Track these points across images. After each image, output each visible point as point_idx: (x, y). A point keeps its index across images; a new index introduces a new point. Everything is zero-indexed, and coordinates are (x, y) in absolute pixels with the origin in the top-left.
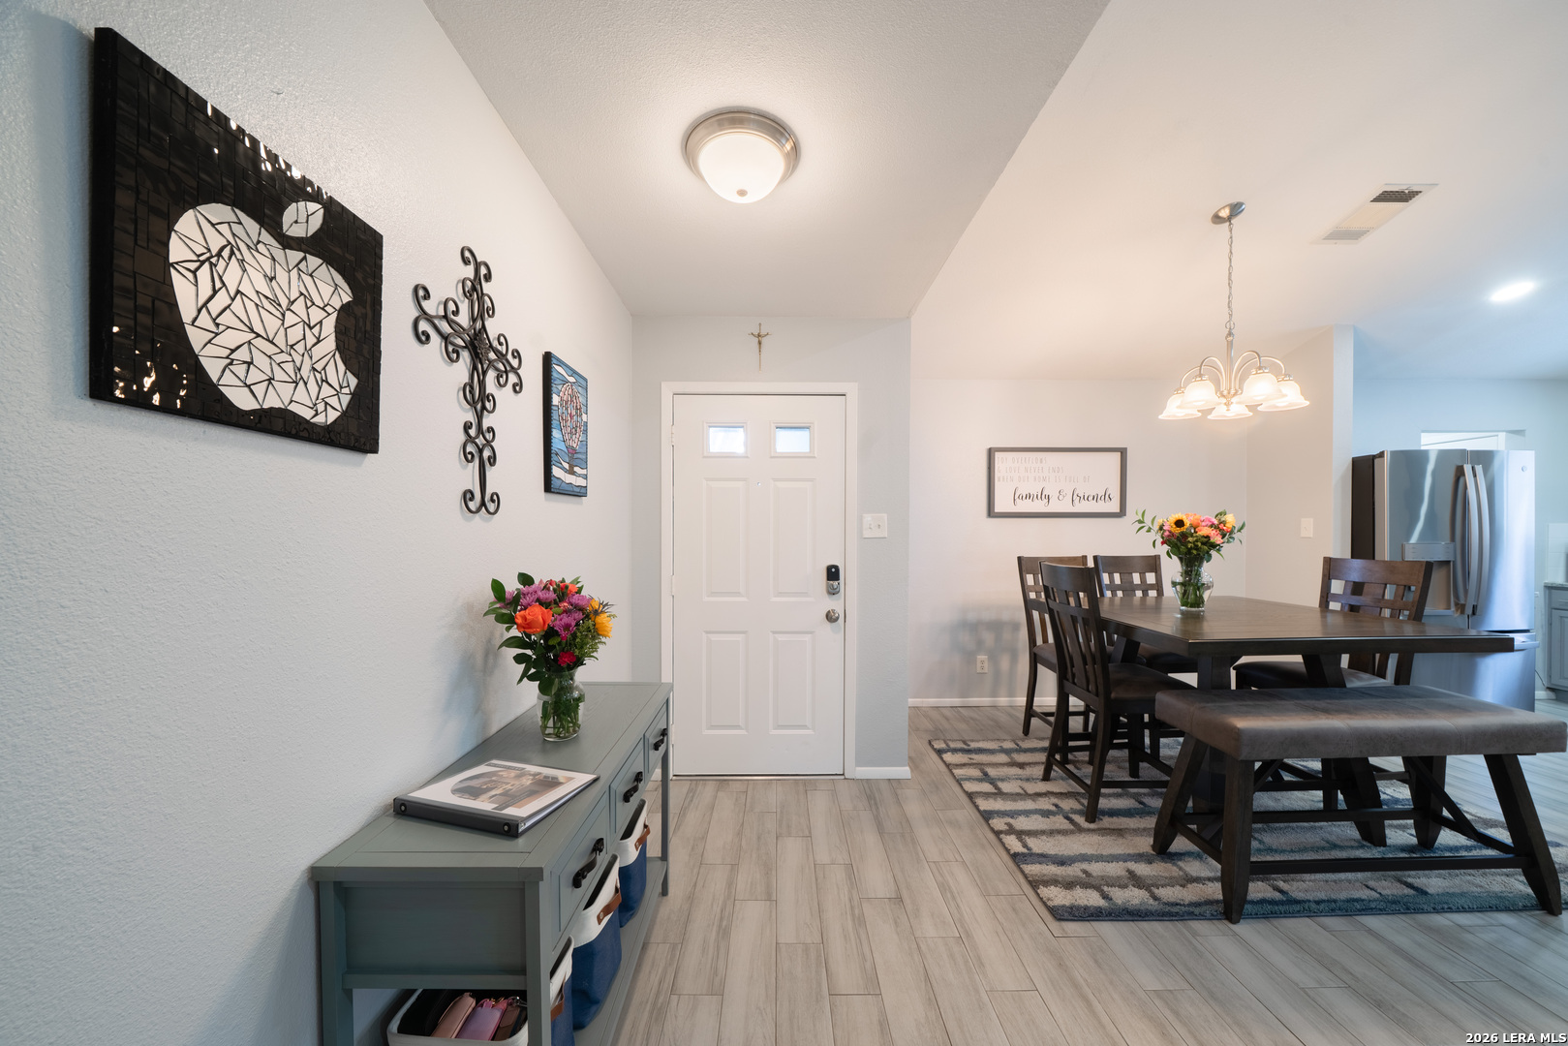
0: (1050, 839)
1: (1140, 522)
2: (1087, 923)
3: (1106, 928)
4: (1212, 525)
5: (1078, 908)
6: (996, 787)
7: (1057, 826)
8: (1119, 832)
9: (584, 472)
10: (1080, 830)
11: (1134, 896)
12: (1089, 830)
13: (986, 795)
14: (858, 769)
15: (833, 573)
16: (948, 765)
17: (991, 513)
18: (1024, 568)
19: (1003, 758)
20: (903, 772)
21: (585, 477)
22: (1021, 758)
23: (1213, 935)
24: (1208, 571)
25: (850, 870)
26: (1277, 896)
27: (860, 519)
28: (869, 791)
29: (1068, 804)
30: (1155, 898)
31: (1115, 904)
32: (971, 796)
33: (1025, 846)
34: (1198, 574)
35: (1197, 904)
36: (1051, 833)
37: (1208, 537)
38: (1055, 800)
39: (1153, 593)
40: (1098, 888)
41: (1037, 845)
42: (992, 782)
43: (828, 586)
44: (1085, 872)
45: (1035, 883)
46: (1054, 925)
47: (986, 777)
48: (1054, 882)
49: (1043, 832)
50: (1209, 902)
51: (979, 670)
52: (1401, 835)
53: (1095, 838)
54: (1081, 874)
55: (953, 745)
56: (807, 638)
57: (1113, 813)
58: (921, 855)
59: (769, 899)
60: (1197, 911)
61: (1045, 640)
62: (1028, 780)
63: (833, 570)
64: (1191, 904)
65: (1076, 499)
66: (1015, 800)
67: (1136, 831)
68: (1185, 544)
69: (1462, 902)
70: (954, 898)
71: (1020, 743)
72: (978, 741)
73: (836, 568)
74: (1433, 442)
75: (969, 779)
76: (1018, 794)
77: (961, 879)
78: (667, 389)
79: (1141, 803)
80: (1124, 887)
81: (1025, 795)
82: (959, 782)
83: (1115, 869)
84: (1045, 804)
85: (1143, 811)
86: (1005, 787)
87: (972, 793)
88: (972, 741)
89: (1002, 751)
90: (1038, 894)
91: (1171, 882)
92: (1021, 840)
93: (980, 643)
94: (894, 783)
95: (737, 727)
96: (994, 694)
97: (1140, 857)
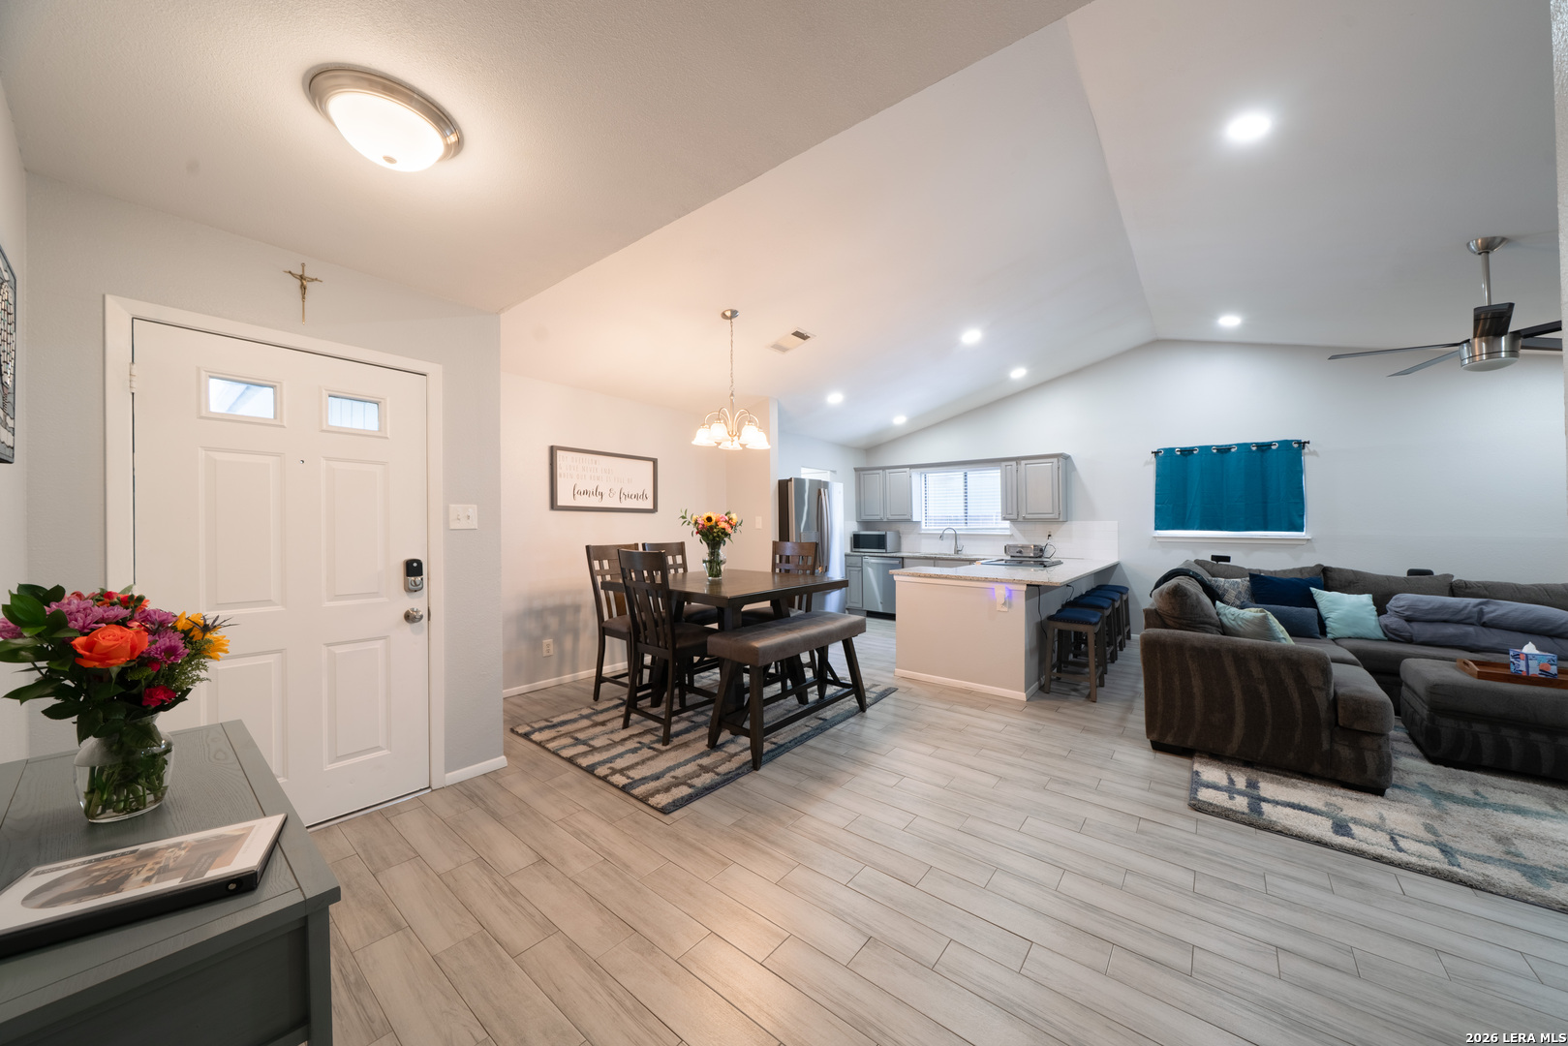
0: (644, 766)
1: (683, 517)
2: (685, 808)
3: (697, 805)
4: (726, 521)
5: (678, 800)
6: (590, 746)
7: (646, 756)
8: (686, 744)
9: (12, 423)
10: (661, 752)
11: (707, 779)
12: (667, 750)
13: (584, 754)
14: (450, 774)
15: (413, 568)
16: (539, 744)
17: (553, 505)
18: (592, 556)
19: (585, 723)
20: (500, 761)
21: (13, 432)
22: (600, 718)
23: (750, 781)
24: (723, 552)
25: (482, 862)
26: (773, 746)
27: (447, 510)
28: (467, 792)
29: (647, 739)
30: (718, 774)
31: (698, 788)
32: (570, 760)
33: (628, 778)
34: (718, 555)
35: (740, 768)
36: (643, 762)
37: (724, 529)
38: (638, 739)
39: (681, 571)
40: (685, 783)
41: (636, 774)
42: (584, 743)
43: (407, 583)
44: (674, 777)
45: (643, 800)
46: (666, 819)
47: (578, 742)
48: (658, 791)
49: (637, 764)
50: (745, 764)
51: (545, 654)
52: (813, 695)
53: (673, 754)
54: (672, 780)
55: (536, 726)
56: (379, 645)
57: (678, 734)
58: (547, 820)
59: (397, 928)
60: (740, 771)
61: (611, 616)
62: (612, 732)
63: (415, 565)
64: (737, 769)
65: (622, 497)
66: (608, 750)
67: (695, 740)
68: (712, 534)
69: (839, 718)
70: (588, 837)
71: (595, 707)
72: (558, 716)
73: (419, 563)
74: (808, 474)
75: (564, 747)
76: (608, 745)
77: (588, 822)
79: (692, 722)
80: (698, 776)
81: (614, 744)
82: (555, 753)
83: (691, 768)
84: (631, 744)
85: (696, 726)
86: (597, 743)
87: (572, 757)
88: (553, 717)
89: (583, 717)
90: (649, 805)
91: (723, 762)
92: (624, 775)
93: (545, 628)
94: (491, 776)
96: (559, 673)
97: (702, 755)
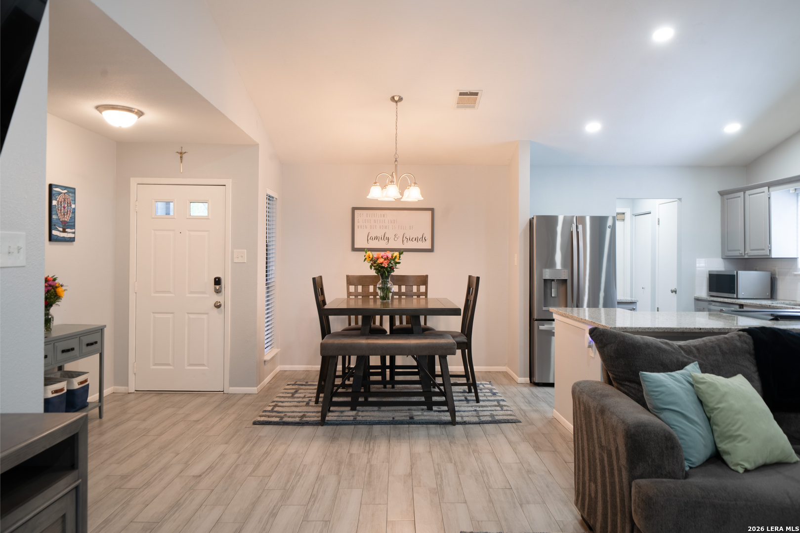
0: (288, 408)
6: (293, 395)
9: (73, 230)
10: (307, 406)
12: (310, 406)
13: (283, 397)
14: (231, 388)
15: (218, 281)
17: (353, 248)
20: (254, 390)
21: (74, 233)
27: (232, 251)
30: (301, 420)
31: (281, 421)
34: (386, 283)
40: (282, 418)
41: (278, 409)
43: (215, 288)
44: (285, 415)
54: (282, 415)
56: (205, 316)
60: (311, 422)
63: (217, 280)
65: (405, 240)
66: (294, 398)
73: (219, 278)
75: (285, 393)
76: (299, 397)
78: (134, 182)
80: (294, 418)
81: (302, 397)
84: (306, 399)
87: (278, 396)
92: (274, 407)
95: (168, 365)
